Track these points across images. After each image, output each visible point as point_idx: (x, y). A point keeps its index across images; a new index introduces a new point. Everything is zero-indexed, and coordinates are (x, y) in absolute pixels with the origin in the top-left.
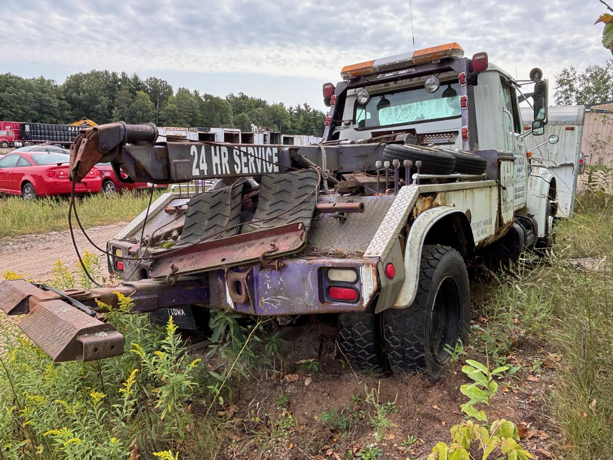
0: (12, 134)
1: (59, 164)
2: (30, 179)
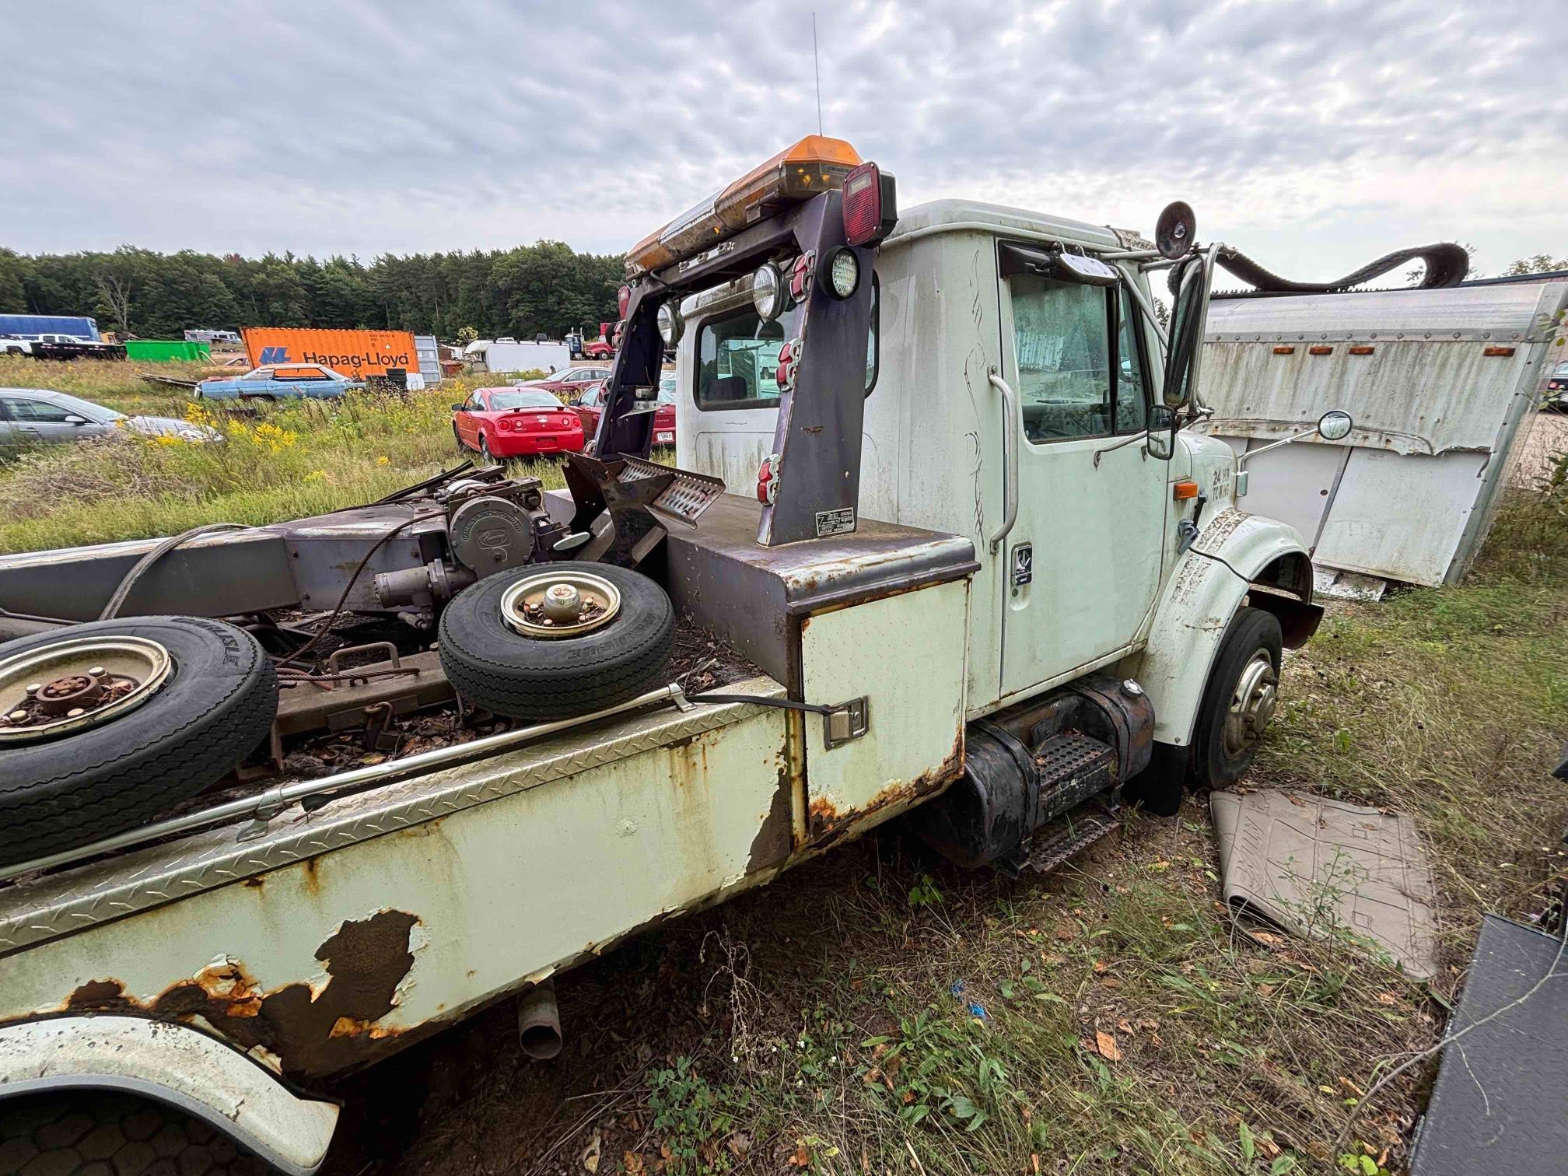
1: (517, 410)
2: (483, 431)
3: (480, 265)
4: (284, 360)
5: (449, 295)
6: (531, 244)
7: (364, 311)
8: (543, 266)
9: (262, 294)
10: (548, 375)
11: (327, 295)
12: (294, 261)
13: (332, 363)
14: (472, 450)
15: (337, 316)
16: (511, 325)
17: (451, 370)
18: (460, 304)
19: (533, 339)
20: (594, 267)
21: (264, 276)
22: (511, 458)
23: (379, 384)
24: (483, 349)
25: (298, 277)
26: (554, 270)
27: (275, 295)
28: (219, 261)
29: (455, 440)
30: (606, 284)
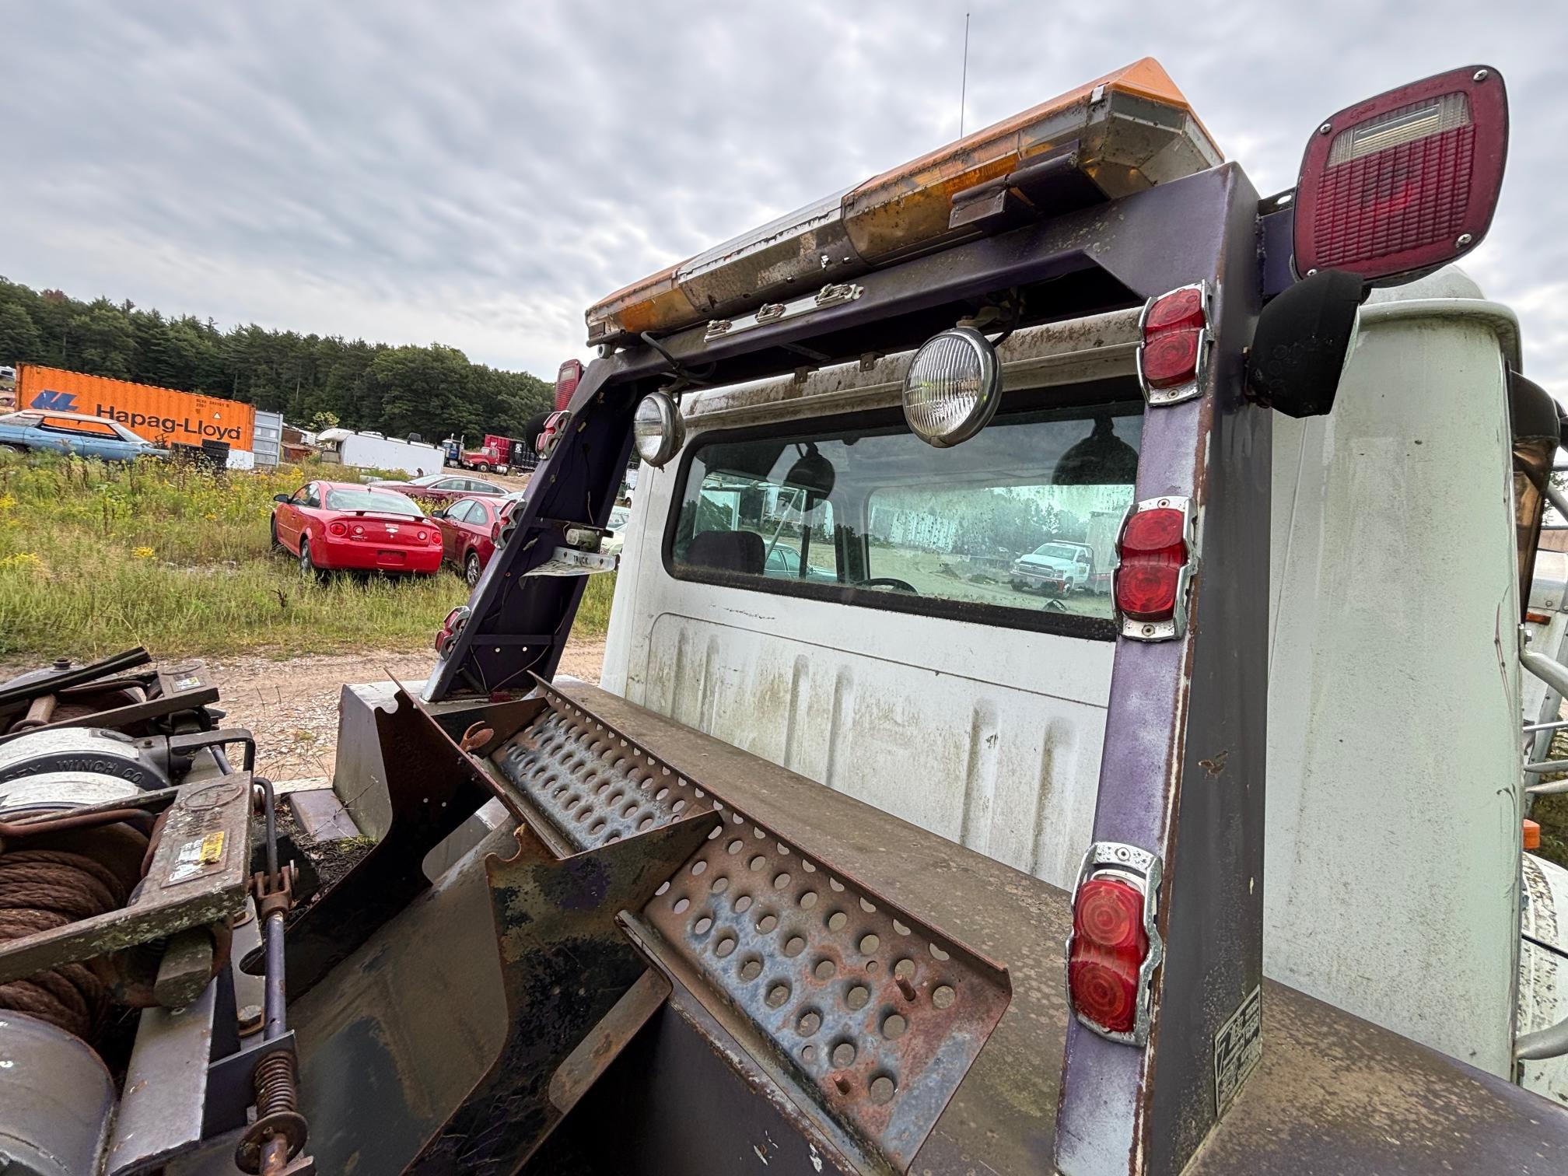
0: (496, 454)
1: (360, 513)
2: (309, 532)
3: (360, 354)
4: (66, 408)
5: (317, 379)
6: (425, 343)
7: (207, 376)
8: (433, 368)
9: (78, 337)
10: (413, 478)
11: (164, 352)
12: (133, 311)
13: (133, 423)
14: (288, 552)
15: (171, 376)
16: (381, 420)
17: (291, 455)
18: (328, 389)
19: (404, 438)
20: (489, 379)
21: (87, 319)
22: (338, 571)
23: (187, 455)
24: (340, 438)
25: (131, 328)
26: (444, 374)
27: (95, 341)
28: (34, 294)
29: (268, 537)
30: (500, 398)
